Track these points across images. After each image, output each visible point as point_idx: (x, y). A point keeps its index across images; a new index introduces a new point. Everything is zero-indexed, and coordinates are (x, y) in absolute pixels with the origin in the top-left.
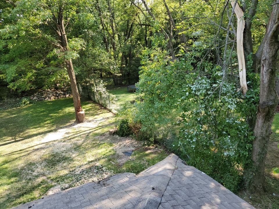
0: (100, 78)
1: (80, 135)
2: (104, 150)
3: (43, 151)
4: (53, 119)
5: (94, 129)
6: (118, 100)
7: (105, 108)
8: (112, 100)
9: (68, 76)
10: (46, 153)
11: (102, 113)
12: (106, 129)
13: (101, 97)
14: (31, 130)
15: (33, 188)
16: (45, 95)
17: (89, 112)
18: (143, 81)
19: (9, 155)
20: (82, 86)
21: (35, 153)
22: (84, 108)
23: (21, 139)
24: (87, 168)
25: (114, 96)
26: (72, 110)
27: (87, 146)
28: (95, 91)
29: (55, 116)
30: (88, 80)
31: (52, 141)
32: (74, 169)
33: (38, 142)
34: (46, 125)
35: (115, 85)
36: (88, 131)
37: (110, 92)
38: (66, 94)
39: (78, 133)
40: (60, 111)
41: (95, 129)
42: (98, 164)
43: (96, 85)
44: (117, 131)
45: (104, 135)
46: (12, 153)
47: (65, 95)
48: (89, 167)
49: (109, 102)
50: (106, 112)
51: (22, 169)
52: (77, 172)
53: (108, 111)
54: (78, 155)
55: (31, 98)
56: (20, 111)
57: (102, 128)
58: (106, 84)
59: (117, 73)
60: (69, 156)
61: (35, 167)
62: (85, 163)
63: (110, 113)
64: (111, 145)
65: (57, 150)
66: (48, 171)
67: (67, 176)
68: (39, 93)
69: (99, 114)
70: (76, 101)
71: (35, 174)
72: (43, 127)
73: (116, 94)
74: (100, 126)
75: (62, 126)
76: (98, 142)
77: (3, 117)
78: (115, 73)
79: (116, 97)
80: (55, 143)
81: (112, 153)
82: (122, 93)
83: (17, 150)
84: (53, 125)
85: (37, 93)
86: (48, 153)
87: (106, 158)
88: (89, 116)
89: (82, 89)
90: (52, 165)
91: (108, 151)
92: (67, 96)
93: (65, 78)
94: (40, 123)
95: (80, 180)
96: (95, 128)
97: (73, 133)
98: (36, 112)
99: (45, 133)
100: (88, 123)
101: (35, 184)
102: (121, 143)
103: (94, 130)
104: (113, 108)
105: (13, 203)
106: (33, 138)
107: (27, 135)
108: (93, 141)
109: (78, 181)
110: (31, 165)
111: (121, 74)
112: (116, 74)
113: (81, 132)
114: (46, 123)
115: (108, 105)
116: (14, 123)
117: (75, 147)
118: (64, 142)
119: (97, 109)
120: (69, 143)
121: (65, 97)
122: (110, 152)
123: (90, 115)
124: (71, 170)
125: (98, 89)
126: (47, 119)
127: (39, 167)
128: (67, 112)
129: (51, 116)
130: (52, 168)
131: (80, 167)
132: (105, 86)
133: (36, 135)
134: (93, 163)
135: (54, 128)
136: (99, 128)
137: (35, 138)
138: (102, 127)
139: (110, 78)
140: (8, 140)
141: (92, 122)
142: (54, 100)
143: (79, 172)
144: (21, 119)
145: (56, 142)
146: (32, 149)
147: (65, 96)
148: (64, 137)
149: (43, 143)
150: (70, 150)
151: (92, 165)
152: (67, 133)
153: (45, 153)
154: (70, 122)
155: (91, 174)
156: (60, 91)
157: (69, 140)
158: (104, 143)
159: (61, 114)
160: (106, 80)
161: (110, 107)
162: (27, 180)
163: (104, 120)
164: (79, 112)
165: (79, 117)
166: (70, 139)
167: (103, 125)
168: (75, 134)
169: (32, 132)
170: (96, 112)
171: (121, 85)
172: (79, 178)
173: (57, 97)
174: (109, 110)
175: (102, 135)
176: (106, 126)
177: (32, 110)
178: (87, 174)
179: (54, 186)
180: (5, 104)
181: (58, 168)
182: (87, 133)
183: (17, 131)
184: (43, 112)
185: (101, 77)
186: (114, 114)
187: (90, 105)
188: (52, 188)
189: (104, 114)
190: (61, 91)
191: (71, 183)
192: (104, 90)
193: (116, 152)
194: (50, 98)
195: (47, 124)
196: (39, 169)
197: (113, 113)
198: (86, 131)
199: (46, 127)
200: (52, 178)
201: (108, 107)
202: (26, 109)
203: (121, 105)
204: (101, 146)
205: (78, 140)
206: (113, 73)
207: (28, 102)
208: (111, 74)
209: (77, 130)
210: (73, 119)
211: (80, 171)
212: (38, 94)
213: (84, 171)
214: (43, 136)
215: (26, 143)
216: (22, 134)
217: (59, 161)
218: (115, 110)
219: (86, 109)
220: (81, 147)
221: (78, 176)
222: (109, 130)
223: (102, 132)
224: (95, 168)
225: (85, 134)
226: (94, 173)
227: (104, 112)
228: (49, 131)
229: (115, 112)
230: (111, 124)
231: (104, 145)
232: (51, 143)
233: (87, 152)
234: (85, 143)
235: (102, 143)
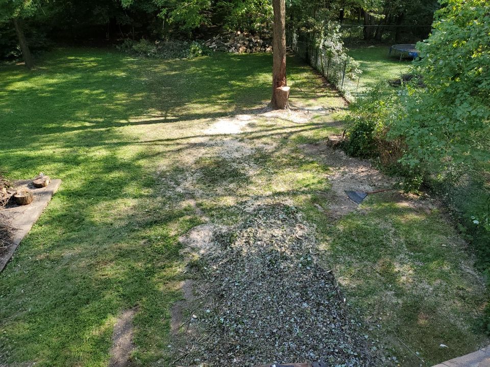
0: (337, 19)
1: (272, 135)
2: (308, 177)
3: (203, 151)
4: (233, 91)
5: (300, 126)
6: (365, 73)
7: (333, 87)
8: (351, 71)
9: (271, 7)
10: (207, 155)
11: (324, 96)
12: (324, 133)
13: (329, 61)
14: (192, 105)
15: (170, 218)
16: (231, 41)
17: (299, 90)
19: (149, 143)
20: (299, 32)
21: (189, 151)
22: (292, 79)
23: (174, 118)
24: (267, 205)
25: (357, 63)
26: (267, 78)
27: (279, 160)
28: (321, 47)
29: (238, 85)
30: (311, 20)
31: (221, 135)
32: (244, 200)
33: (197, 132)
34: (219, 101)
35: (365, 39)
36: (288, 129)
37: (349, 54)
38: (267, 45)
39: (270, 130)
40: (249, 77)
41: (303, 128)
42: (290, 202)
43: (326, 35)
44: (344, 142)
45: (316, 145)
46: (155, 141)
47: (265, 47)
48: (272, 203)
49: (342, 75)
50: (332, 95)
51: (163, 174)
52: (248, 208)
53: (337, 95)
54: (258, 172)
55: (208, 44)
56: (184, 67)
57: (316, 128)
58: (347, 35)
59: (375, 12)
60: (242, 172)
61: (182, 178)
62: (269, 193)
63: (341, 99)
64: (325, 169)
65: (226, 154)
66: (201, 192)
67: (230, 210)
68: (221, 37)
69: (319, 97)
70: (278, 62)
71: (179, 190)
72: (214, 103)
73: (361, 59)
74: (314, 124)
75: (245, 109)
76: (301, 157)
77: (158, 72)
78: (371, 11)
79: (362, 65)
80: (225, 139)
81: (323, 186)
82: (376, 60)
83: (162, 138)
84: (231, 102)
85: (218, 36)
86: (209, 156)
87: (310, 193)
88: (298, 98)
89: (299, 39)
90: (210, 182)
91: (316, 181)
92: (268, 49)
93: (266, 11)
94: (211, 94)
95: (249, 226)
96: (303, 126)
97: (261, 126)
98: (210, 73)
99: (214, 116)
100: (293, 112)
101: (176, 209)
102: (347, 170)
103: (300, 129)
104: (349, 89)
105: (133, 235)
106: (193, 121)
107: (185, 112)
108: (293, 151)
109: (244, 228)
110: (179, 170)
111: (383, 16)
112: (372, 14)
113: (274, 127)
114: (220, 96)
115: (340, 81)
116: (170, 86)
117: (258, 156)
118: (240, 141)
119: (317, 86)
120: (249, 147)
121: (265, 51)
122: (320, 182)
123: (300, 96)
124: (240, 200)
125: (326, 43)
126: (223, 89)
127: (190, 178)
128: (261, 82)
129: (232, 86)
130: (209, 186)
131: (257, 198)
132: (341, 39)
133: (198, 116)
134: (282, 197)
135: (230, 111)
136: (310, 127)
137: (196, 121)
138: (317, 126)
139: (358, 22)
140: (155, 117)
141: (301, 113)
142: (244, 54)
143: (251, 209)
144: (182, 81)
145: (228, 139)
146: (185, 141)
147: (264, 49)
148: (242, 132)
149: (206, 136)
150: (247, 159)
151: (278, 201)
152: (251, 125)
153: (204, 156)
154: (261, 104)
155: (273, 221)
156: (256, 39)
157: (250, 139)
158: (312, 162)
159: (249, 85)
160: (348, 27)
161: (343, 87)
162: (164, 198)
163: (324, 112)
164: (280, 86)
165: (277, 96)
166: (253, 138)
167: (319, 122)
168: (263, 131)
169: (193, 108)
170: (313, 91)
171: (378, 41)
172: (248, 222)
173: (251, 48)
174: (340, 92)
175: (312, 142)
176: (326, 126)
177: (203, 68)
178: (265, 218)
179: (203, 223)
180: (164, 49)
181: (219, 190)
182: (285, 133)
183: (172, 101)
184: (221, 73)
185: (340, 18)
186: (348, 103)
187: (305, 75)
188: (199, 226)
189: (326, 98)
190: (259, 38)
191: (233, 226)
192: (339, 46)
193: (331, 185)
194: (237, 49)
195: (222, 99)
196: (188, 184)
197: (345, 100)
198: (284, 128)
199: (220, 104)
200: (204, 207)
201: (339, 86)
202: (194, 64)
203: (369, 85)
204: (304, 167)
205: (265, 144)
206: (368, 10)
207: (200, 52)
208: (363, 13)
209: (269, 123)
210: (266, 98)
211: (254, 206)
212: (220, 39)
213: (261, 210)
214: (209, 121)
215: (181, 128)
216: (178, 108)
217: (223, 177)
218: (352, 93)
219: (297, 81)
220: (268, 159)
221: (248, 216)
222: (329, 137)
223: (314, 136)
224: (283, 210)
225: (281, 134)
226: (279, 219)
227: (328, 94)
228: (220, 113)
229: (351, 98)
230: (336, 123)
231: (312, 165)
232: (218, 138)
233: (276, 171)
234: (277, 154)
235: (308, 160)
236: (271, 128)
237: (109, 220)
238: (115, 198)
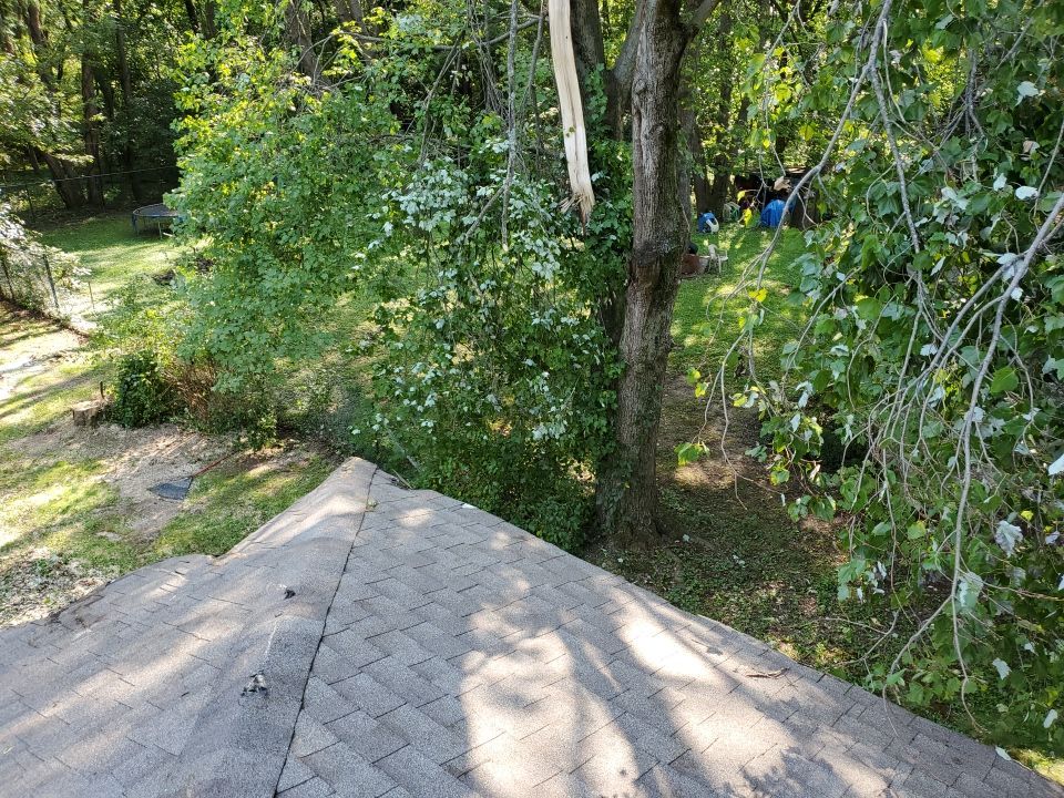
2: (61, 493)
6: (96, 273)
7: (37, 314)
8: (64, 274)
11: (24, 338)
12: (55, 406)
13: (5, 265)
18: (200, 183)
25: (73, 256)
35: (68, 207)
37: (44, 242)
42: (41, 552)
44: (108, 406)
45: (51, 432)
49: (48, 286)
50: (41, 330)
53: (54, 327)
57: (35, 401)
58: (23, 205)
59: (68, 153)
63: (65, 333)
64: (90, 466)
69: (11, 342)
73: (77, 248)
74: (25, 396)
76: (26, 464)
78: (58, 151)
79: (83, 260)
81: (102, 496)
82: (110, 243)
87: (78, 521)
91: (80, 494)
102: (135, 454)
104: (76, 310)
111: (90, 158)
112: (63, 157)
115: (49, 300)
122: (90, 494)
132: (16, 215)
134: (17, 552)
136: (20, 403)
138: (36, 396)
139: (37, 174)
151: (11, 562)
155: (17, 599)
158: (57, 465)
160: (20, 188)
163: (39, 367)
167: (37, 388)
171: (97, 207)
174: (57, 321)
175: (43, 430)
176: (54, 391)
186: (86, 336)
189: (31, 339)
192: (16, 230)
193: (118, 490)
197: (77, 333)
201: (50, 310)
203: (112, 294)
204: (42, 479)
206: (50, 150)
208: (41, 156)
218: (85, 317)
222: (73, 406)
223: (38, 417)
224: (32, 572)
226: (30, 591)
227: (31, 330)
229: (87, 327)
230: (74, 382)
231: (59, 469)
235: (46, 465)
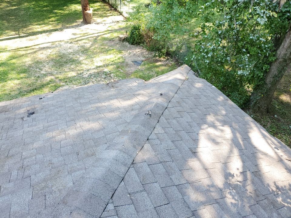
1: (88, 38)
2: (113, 57)
3: (49, 51)
4: (58, 16)
5: (102, 32)
6: (132, 1)
7: (116, 10)
11: (112, 15)
12: (115, 35)
14: (34, 26)
15: (43, 86)
17: (97, 13)
19: (15, 50)
21: (41, 52)
22: (92, 7)
23: (25, 35)
24: (95, 73)
26: (79, 7)
27: (95, 51)
29: (60, 13)
31: (58, 41)
32: (81, 72)
34: (51, 23)
36: (97, 34)
40: (65, 7)
42: (106, 70)
44: (127, 37)
45: (113, 41)
46: (18, 49)
48: (96, 71)
49: (120, 3)
50: (116, 14)
51: (30, 66)
52: (85, 76)
53: (119, 14)
54: (85, 58)
57: (111, 32)
60: (76, 59)
61: (42, 66)
62: (93, 67)
63: (121, 16)
64: (120, 52)
65: (64, 51)
66: (56, 72)
67: (75, 78)
69: (109, 16)
71: (43, 72)
72: (48, 24)
74: (109, 31)
75: (68, 26)
76: (107, 48)
77: (3, 8)
80: (60, 43)
81: (121, 60)
83: (22, 47)
84: (59, 23)
86: (54, 53)
87: (115, 65)
88: (98, 17)
90: (60, 66)
91: (117, 58)
94: (44, 19)
95: (88, 83)
96: (104, 32)
97: (80, 34)
98: (39, 7)
99: (50, 31)
100: (97, 25)
101: (45, 82)
102: (131, 52)
103: (102, 34)
104: (125, 10)
106: (38, 35)
107: (31, 31)
108: (101, 45)
110: (38, 63)
113: (88, 34)
114: (51, 20)
115: (119, 7)
116: (15, 16)
117: (83, 50)
118: (70, 43)
119: (107, 10)
120: (77, 46)
122: (119, 59)
123: (98, 16)
124: (79, 72)
126: (51, 16)
127: (47, 66)
128: (73, 10)
129: (56, 13)
130: (60, 68)
131: (88, 70)
133: (41, 32)
134: (101, 68)
135: (59, 27)
137: (40, 35)
138: (111, 31)
140: (12, 35)
141: (101, 25)
143: (86, 76)
144: (22, 13)
145: (63, 42)
146: (37, 47)
148: (70, 38)
149: (49, 42)
150: (77, 52)
151: (100, 70)
152: (74, 34)
153: (52, 53)
154: (77, 22)
155: (99, 79)
157: (76, 41)
158: (113, 50)
159: (67, 12)
161: (121, 9)
162: (36, 78)
163: (114, 24)
164: (86, 11)
165: (86, 17)
166: (78, 41)
167: (112, 29)
168: (82, 36)
169: (36, 28)
170: (105, 13)
172: (87, 81)
174: (120, 12)
175: (111, 40)
176: (116, 31)
177: (33, 3)
178: (95, 78)
179: (62, 86)
181: (66, 69)
182: (95, 36)
183: (20, 25)
184: (46, 6)
186: (125, 18)
187: (98, 4)
188: (61, 88)
193: (125, 60)
195: (52, 21)
196: (47, 69)
197: (124, 16)
198: (94, 34)
199: (50, 24)
200: (60, 78)
201: (119, 9)
203: (134, 7)
204: (109, 52)
205: (85, 43)
209: (85, 32)
210: (79, 18)
211: (88, 74)
213: (92, 75)
214: (48, 34)
215: (31, 40)
216: (25, 29)
217: (66, 63)
218: (126, 12)
219: (95, 8)
220: (89, 51)
221: (86, 79)
222: (119, 36)
223: (111, 37)
224: (103, 74)
225: (93, 37)
226: (102, 78)
227: (114, 14)
228: (54, 29)
229: (126, 15)
230: (121, 29)
231: (113, 51)
232: (57, 43)
233: (95, 56)
234: (93, 47)
235: (110, 49)
236: (86, 35)
237: (7, 92)
238: (6, 81)
